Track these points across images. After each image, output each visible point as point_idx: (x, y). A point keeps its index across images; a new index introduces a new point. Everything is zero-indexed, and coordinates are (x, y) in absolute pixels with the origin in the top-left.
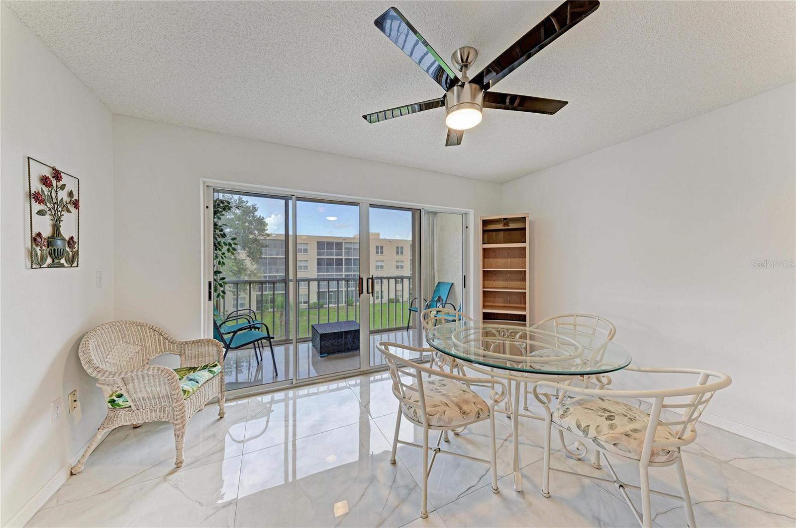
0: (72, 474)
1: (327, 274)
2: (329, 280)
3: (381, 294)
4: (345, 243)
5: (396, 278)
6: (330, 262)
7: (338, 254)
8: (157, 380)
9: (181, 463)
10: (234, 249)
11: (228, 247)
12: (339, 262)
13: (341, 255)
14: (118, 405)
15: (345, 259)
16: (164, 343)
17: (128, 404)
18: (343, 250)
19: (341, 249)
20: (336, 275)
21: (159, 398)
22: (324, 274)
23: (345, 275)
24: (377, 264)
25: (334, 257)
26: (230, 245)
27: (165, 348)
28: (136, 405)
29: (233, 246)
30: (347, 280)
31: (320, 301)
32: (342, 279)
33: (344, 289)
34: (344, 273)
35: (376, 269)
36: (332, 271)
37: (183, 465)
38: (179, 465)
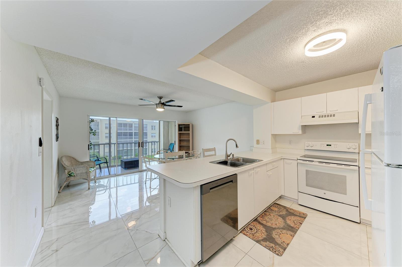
0: (59, 193)
1: (124, 140)
2: (123, 144)
3: (154, 150)
4: (134, 124)
5: (151, 142)
6: (125, 134)
7: (130, 130)
8: (83, 169)
9: (90, 188)
10: (95, 134)
11: (93, 133)
12: (131, 134)
13: (132, 130)
14: (71, 175)
15: (134, 132)
16: (76, 162)
17: (74, 175)
18: (133, 128)
19: (132, 127)
20: (129, 141)
21: (83, 173)
22: (122, 140)
23: (134, 141)
24: (152, 135)
25: (128, 131)
26: (94, 133)
27: (77, 164)
28: (76, 175)
29: (95, 133)
30: (135, 143)
31: (120, 155)
32: (133, 143)
33: (133, 148)
34: (133, 140)
35: (152, 137)
36: (127, 138)
37: (90, 189)
38: (89, 189)
